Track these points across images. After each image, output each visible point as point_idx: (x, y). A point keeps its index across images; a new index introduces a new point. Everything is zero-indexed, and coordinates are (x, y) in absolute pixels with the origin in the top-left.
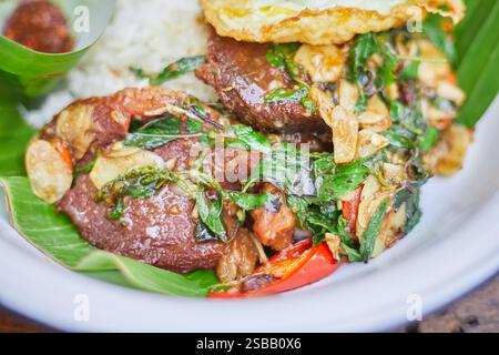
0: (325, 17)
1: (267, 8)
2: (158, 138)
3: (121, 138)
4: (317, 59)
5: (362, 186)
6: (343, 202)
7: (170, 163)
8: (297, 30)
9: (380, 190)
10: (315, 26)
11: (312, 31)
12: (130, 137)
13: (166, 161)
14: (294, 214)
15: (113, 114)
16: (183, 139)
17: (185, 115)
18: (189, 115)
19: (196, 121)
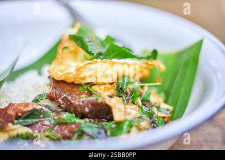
2: (30, 121)
3: (12, 122)
4: (102, 87)
5: (129, 131)
12: (16, 121)
13: (33, 130)
15: (8, 112)
16: (42, 121)
17: (42, 109)
18: (45, 109)
19: (47, 112)
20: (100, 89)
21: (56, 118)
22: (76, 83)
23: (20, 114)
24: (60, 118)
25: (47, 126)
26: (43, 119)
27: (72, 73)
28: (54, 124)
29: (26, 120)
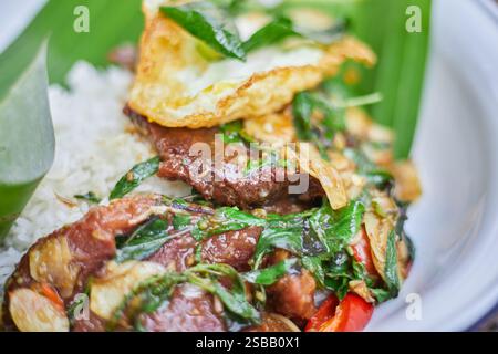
0: (271, 78)
1: (211, 88)
2: (150, 245)
3: (111, 257)
4: (268, 126)
5: (363, 226)
6: (353, 247)
7: (172, 266)
8: (247, 100)
9: (381, 224)
10: (263, 91)
11: (261, 97)
12: (119, 253)
13: (166, 266)
14: (312, 274)
15: (95, 234)
16: (176, 238)
17: (170, 212)
18: (174, 210)
19: (182, 215)
20: (266, 132)
21: (204, 225)
22: (209, 126)
23: (120, 232)
24: (212, 224)
25: (189, 246)
26: (177, 235)
27: (212, 113)
28: (201, 239)
29: (141, 245)
